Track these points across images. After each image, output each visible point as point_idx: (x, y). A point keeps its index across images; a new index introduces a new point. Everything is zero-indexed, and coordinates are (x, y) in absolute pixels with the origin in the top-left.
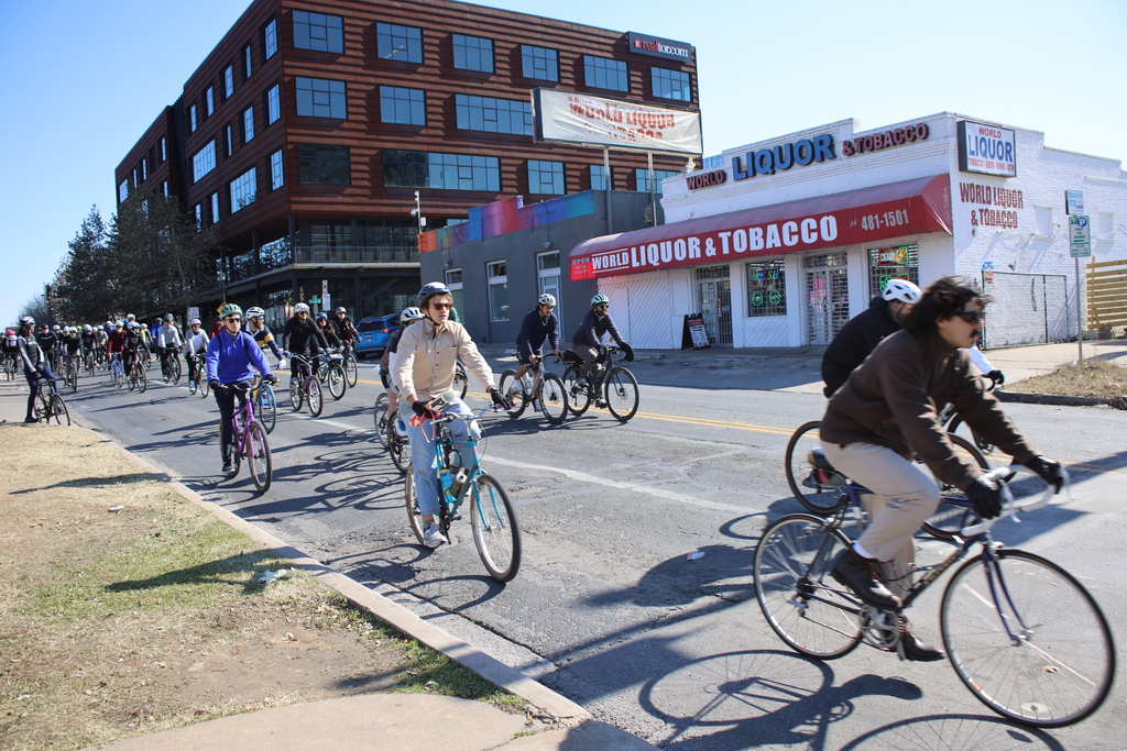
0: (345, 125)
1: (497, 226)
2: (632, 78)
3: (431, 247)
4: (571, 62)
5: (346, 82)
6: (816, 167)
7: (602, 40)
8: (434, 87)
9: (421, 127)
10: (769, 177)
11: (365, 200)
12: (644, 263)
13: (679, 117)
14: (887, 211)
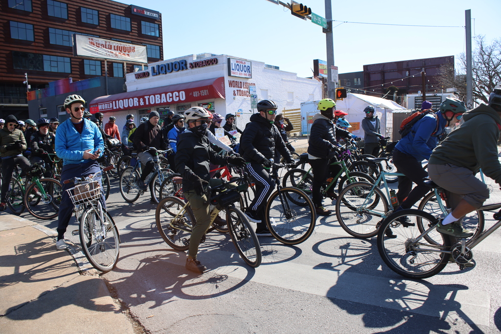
1: (61, 90)
2: (133, 25)
3: (33, 98)
4: (104, 17)
6: (180, 72)
7: (119, 8)
8: (38, 24)
9: (32, 42)
10: (164, 75)
11: (4, 74)
12: (118, 108)
13: (138, 48)
14: (202, 90)
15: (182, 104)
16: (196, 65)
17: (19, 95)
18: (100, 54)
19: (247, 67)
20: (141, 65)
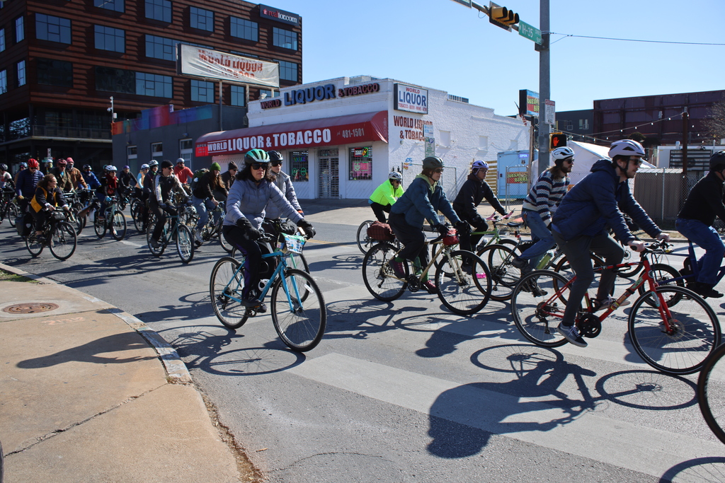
0: (70, 48)
1: (158, 122)
2: (261, 33)
3: (119, 131)
4: (222, 20)
5: (71, 20)
6: (325, 102)
7: (243, 8)
8: (132, 29)
9: (122, 54)
10: (302, 105)
11: (82, 98)
12: (234, 149)
13: (267, 65)
14: (355, 128)
15: (326, 148)
16: (347, 92)
17: (100, 127)
18: (214, 73)
19: (421, 97)
20: (270, 90)
